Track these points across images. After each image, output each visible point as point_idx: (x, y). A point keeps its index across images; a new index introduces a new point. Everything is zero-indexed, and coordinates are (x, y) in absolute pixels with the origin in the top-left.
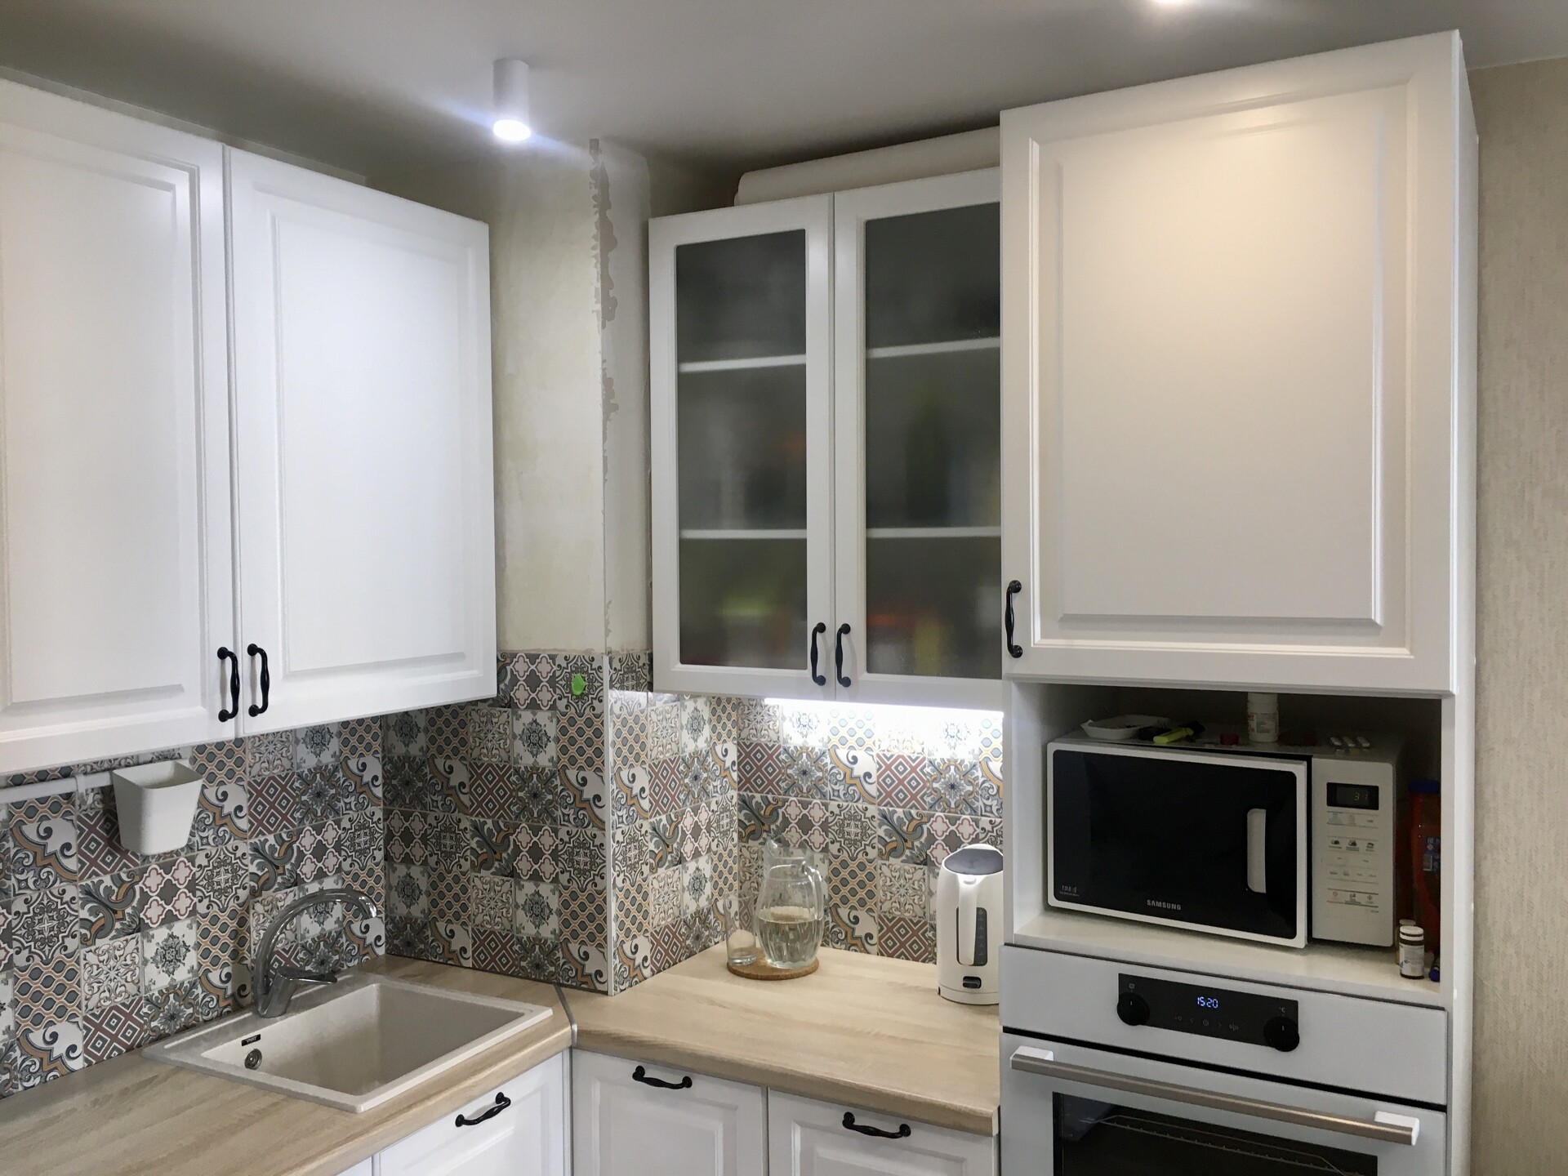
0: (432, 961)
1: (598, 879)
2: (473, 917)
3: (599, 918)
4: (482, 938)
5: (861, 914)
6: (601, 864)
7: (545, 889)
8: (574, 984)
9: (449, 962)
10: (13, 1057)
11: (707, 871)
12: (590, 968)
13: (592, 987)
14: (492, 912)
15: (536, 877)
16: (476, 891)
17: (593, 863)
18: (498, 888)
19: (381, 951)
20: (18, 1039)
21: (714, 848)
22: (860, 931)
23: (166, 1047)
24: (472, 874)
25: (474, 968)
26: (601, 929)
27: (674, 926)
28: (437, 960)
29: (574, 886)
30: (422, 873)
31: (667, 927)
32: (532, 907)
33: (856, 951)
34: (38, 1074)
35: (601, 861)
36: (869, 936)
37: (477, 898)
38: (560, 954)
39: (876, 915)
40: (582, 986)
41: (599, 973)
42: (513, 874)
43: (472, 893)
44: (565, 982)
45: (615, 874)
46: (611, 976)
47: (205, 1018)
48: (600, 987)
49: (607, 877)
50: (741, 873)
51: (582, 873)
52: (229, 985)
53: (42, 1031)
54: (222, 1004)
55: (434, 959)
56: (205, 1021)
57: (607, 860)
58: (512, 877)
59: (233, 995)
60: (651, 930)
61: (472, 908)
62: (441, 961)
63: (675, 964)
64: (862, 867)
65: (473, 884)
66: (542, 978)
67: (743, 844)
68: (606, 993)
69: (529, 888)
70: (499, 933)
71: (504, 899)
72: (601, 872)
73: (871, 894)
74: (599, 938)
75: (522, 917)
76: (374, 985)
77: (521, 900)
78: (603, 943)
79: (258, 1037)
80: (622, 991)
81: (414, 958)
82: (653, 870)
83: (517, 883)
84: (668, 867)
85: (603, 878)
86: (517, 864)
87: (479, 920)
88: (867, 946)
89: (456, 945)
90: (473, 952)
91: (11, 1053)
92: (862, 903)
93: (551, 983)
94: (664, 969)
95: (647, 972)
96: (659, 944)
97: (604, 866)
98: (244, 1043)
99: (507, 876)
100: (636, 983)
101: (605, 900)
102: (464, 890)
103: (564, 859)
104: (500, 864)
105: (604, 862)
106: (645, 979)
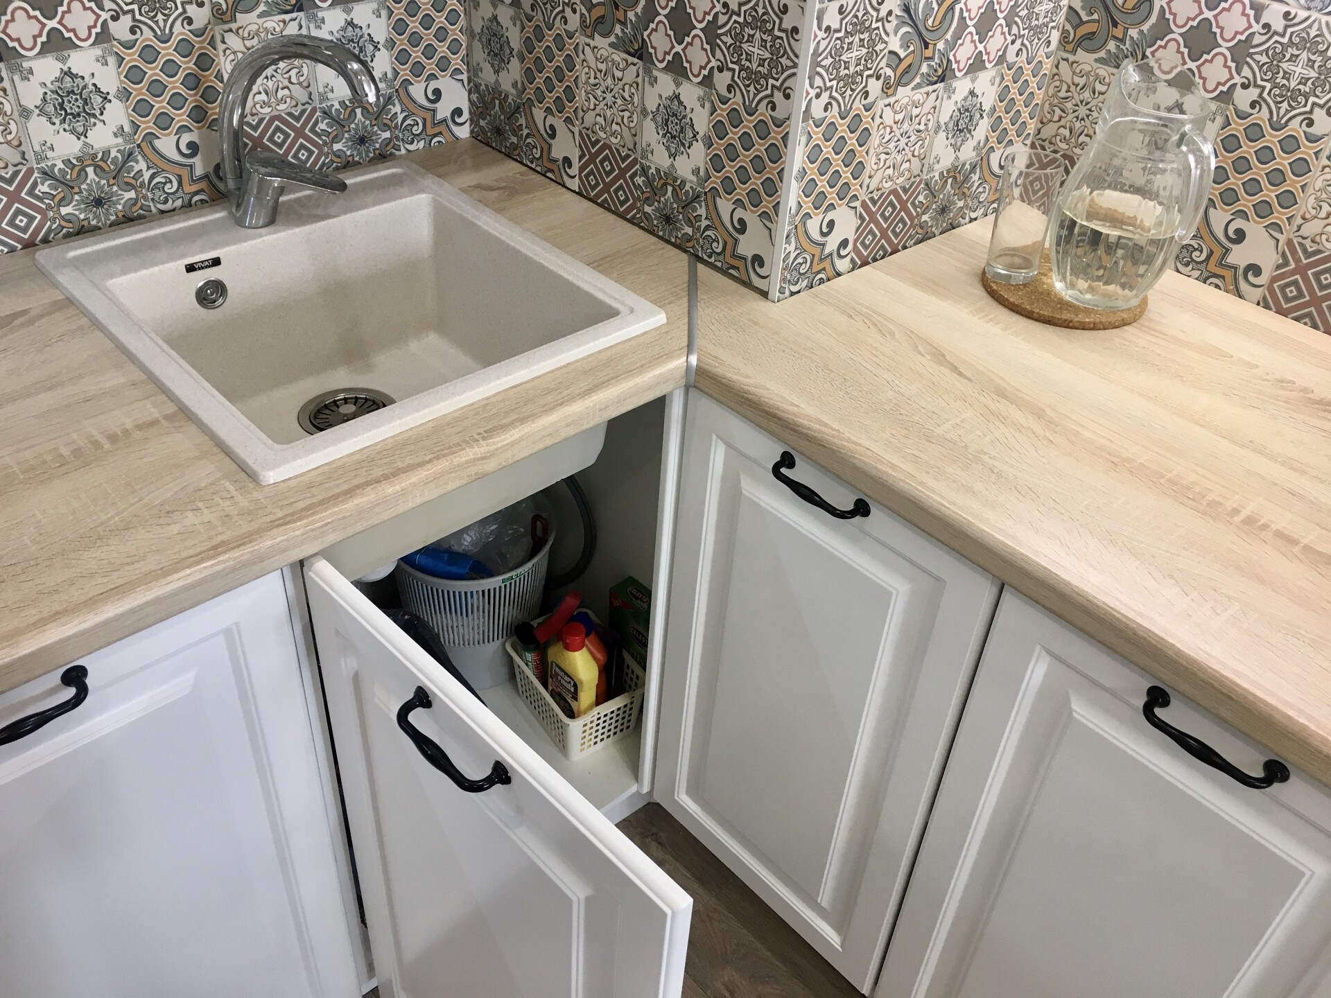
0: (526, 165)
1: (778, 97)
2: (581, 114)
3: (771, 171)
4: (592, 149)
5: (1254, 229)
6: (789, 68)
7: (690, 93)
8: (719, 264)
9: (549, 174)
11: (988, 98)
12: (747, 246)
13: (745, 278)
14: (608, 113)
15: (677, 68)
16: (586, 70)
17: (774, 63)
18: (618, 74)
19: (463, 132)
21: (1011, 57)
22: (1239, 256)
23: (72, 254)
24: (581, 39)
25: (579, 194)
26: (772, 188)
27: (905, 190)
28: (533, 166)
29: (736, 100)
30: (513, 19)
31: (894, 192)
32: (667, 121)
33: (1217, 286)
35: (790, 64)
36: (1255, 269)
37: (587, 83)
38: (702, 211)
39: (1282, 238)
40: (732, 271)
41: (758, 260)
42: (641, 53)
43: (581, 71)
44: (705, 257)
45: (813, 93)
46: (776, 269)
47: (160, 206)
48: (756, 281)
49: (795, 96)
50: (1047, 106)
51: (753, 78)
52: (197, 161)
54: (189, 188)
55: (529, 164)
56: (162, 212)
57: (800, 62)
58: (640, 58)
59: (206, 176)
60: (863, 196)
61: (581, 96)
62: (539, 169)
63: (895, 252)
64: (1290, 144)
65: (582, 56)
66: (673, 240)
67: (1065, 55)
68: (765, 294)
69: (666, 85)
70: (617, 150)
71: (626, 95)
72: (786, 85)
73: (1288, 200)
74: (767, 204)
75: (651, 134)
76: (424, 196)
77: (651, 105)
78: (771, 213)
79: (216, 262)
80: (792, 294)
81: (505, 155)
82: (888, 89)
83: (648, 72)
84: (919, 86)
85: (787, 97)
86: (649, 36)
87: (590, 118)
88: (1243, 285)
89: (558, 153)
90: (581, 169)
92: (1263, 210)
93: (685, 251)
94: (875, 260)
95: (843, 265)
96: (873, 219)
97: (794, 74)
98: (191, 268)
99: (633, 56)
100: (822, 281)
101: (785, 138)
102: (570, 63)
103: (725, 43)
104: (622, 30)
105: (795, 66)
106: (839, 275)
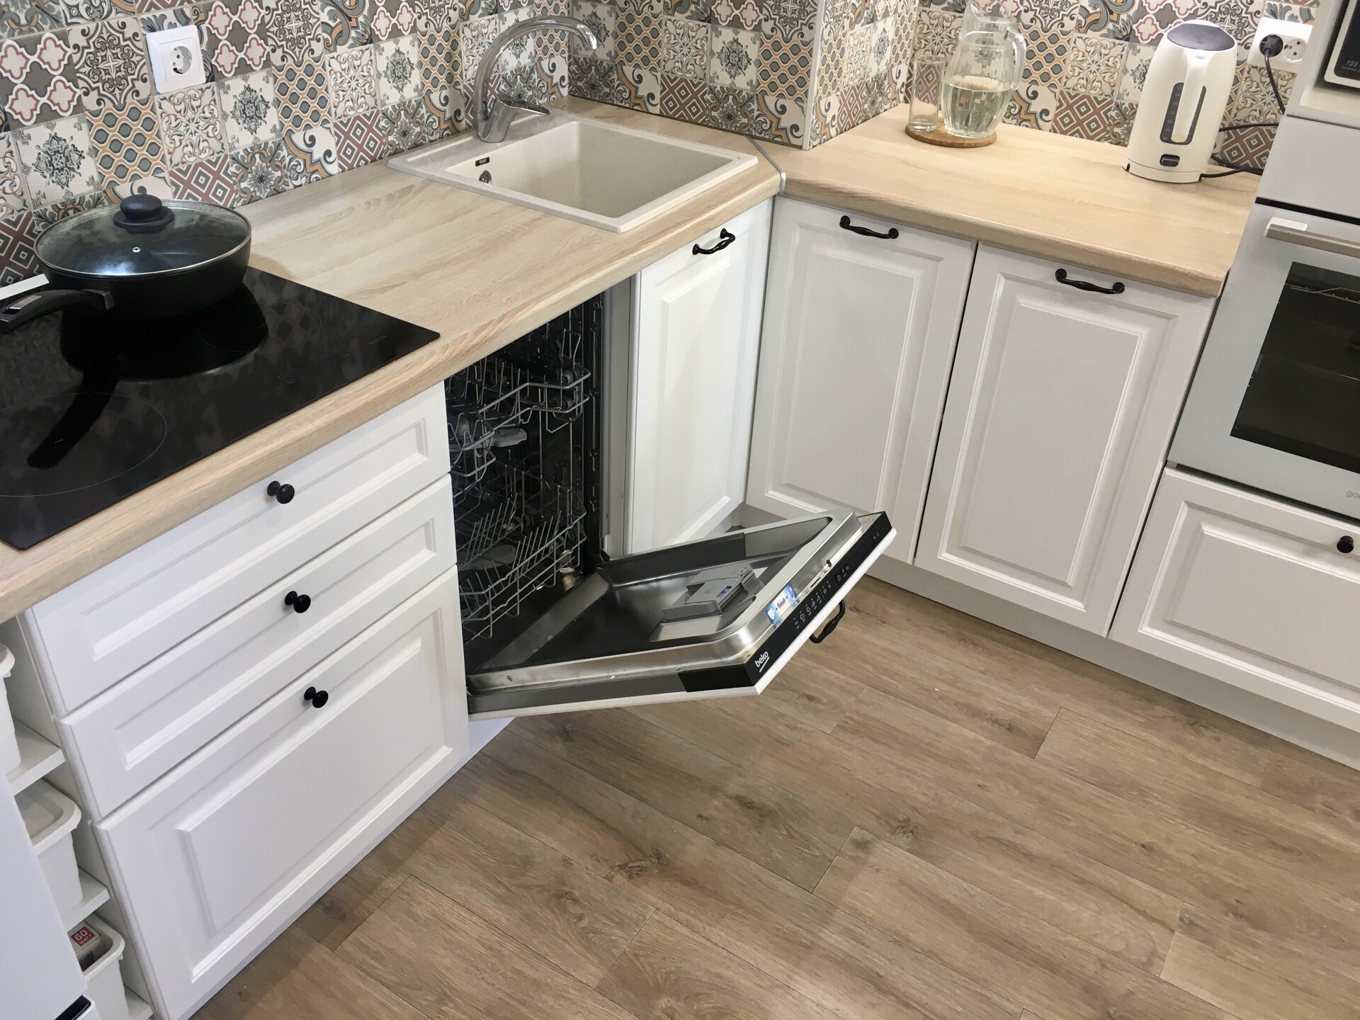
0: (617, 105)
1: (805, 29)
2: (663, 63)
3: (802, 72)
4: (670, 84)
5: (1042, 89)
6: (811, 12)
7: (745, 37)
8: (767, 137)
9: (635, 107)
10: (282, 156)
11: (891, 35)
12: (786, 122)
13: (786, 141)
14: (685, 59)
15: (736, 24)
16: (668, 35)
17: (802, 11)
18: (692, 34)
19: (565, 92)
20: (284, 139)
21: (900, 10)
22: (1036, 106)
23: (410, 160)
24: (664, 17)
25: (661, 115)
26: (803, 82)
27: (858, 88)
28: (623, 104)
29: (778, 36)
30: (610, 14)
31: (853, 88)
32: (729, 56)
33: (1027, 126)
34: (304, 174)
35: (813, 10)
36: (1046, 112)
37: (668, 43)
38: (755, 107)
39: (1057, 91)
40: (776, 139)
41: (795, 128)
42: (710, 19)
43: (663, 37)
44: (757, 135)
45: (825, 24)
46: (808, 134)
47: (430, 138)
48: (794, 141)
49: (816, 27)
50: (916, 40)
51: (788, 21)
52: (447, 108)
53: (302, 133)
54: (443, 126)
55: (619, 104)
56: (431, 141)
57: (819, 8)
58: (709, 22)
59: (450, 119)
60: (842, 90)
61: (663, 53)
62: (627, 105)
63: (854, 126)
64: (1053, 39)
65: (664, 27)
66: (733, 129)
67: (924, 9)
68: (800, 148)
69: (728, 35)
70: (691, 81)
71: (699, 46)
72: (810, 21)
73: (1057, 69)
74: (800, 92)
75: (716, 66)
76: (575, 122)
77: (717, 49)
78: (803, 97)
79: (488, 160)
80: (814, 147)
81: (598, 101)
82: (852, 25)
83: (714, 29)
84: (863, 25)
85: (811, 28)
86: (715, 8)
87: (669, 66)
88: (1040, 122)
89: (643, 91)
90: (662, 99)
91: (280, 151)
92: (1045, 78)
93: (742, 134)
94: (845, 130)
95: (833, 131)
96: (845, 105)
97: (815, 15)
98: (478, 164)
99: (704, 21)
100: (825, 141)
101: (810, 52)
102: (655, 33)
103: (769, 5)
104: (696, 8)
105: (816, 10)
106: (831, 138)
